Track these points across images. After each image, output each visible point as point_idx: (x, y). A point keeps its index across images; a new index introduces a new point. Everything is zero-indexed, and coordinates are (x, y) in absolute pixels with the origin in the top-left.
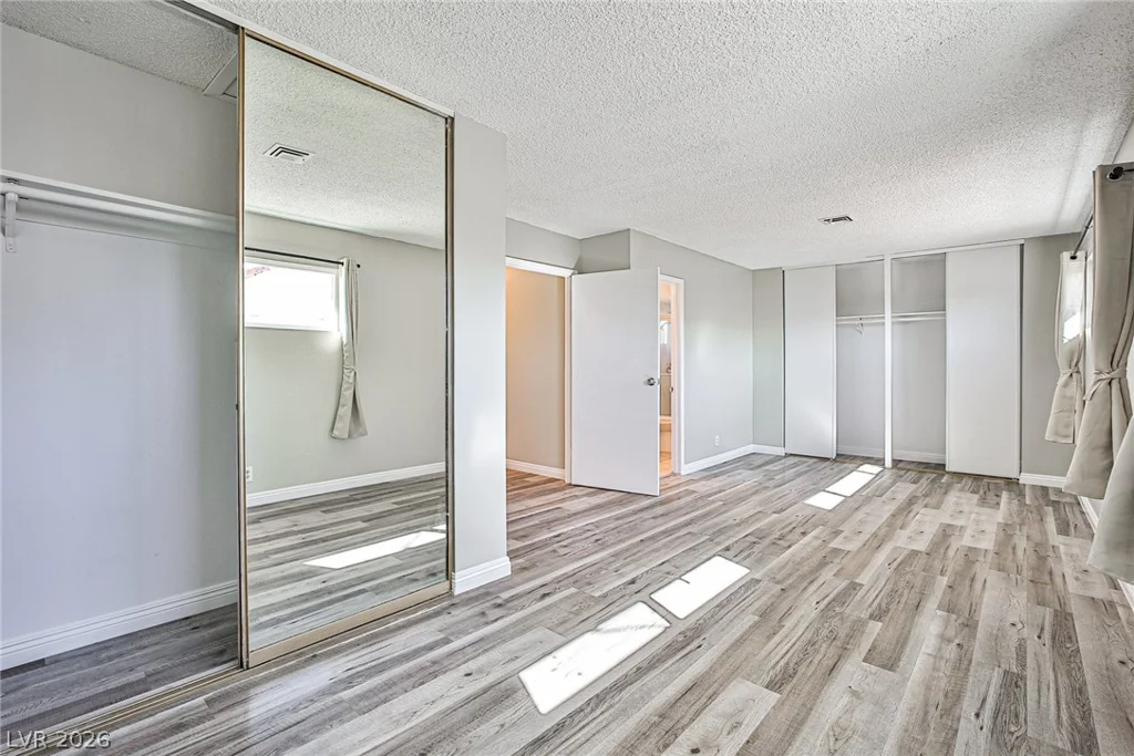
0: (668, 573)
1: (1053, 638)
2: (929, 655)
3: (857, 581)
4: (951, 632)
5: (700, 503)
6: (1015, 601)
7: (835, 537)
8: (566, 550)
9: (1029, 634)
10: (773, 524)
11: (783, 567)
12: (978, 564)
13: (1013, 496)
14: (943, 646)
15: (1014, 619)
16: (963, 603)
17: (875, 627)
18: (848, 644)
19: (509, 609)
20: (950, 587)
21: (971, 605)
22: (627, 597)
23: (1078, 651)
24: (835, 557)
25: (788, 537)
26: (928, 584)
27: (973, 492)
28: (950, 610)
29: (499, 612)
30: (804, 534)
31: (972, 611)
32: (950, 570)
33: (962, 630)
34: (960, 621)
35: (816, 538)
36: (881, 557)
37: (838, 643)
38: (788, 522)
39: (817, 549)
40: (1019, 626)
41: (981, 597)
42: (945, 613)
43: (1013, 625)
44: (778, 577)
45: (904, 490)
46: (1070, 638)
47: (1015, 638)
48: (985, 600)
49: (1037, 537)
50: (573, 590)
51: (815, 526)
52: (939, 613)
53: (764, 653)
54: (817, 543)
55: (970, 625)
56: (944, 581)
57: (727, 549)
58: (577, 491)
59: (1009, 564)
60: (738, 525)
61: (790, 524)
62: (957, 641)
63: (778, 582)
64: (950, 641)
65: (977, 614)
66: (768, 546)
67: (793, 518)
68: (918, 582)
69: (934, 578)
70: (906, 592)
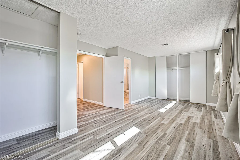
0: (119, 131)
1: (213, 150)
2: (181, 156)
3: (166, 133)
4: (187, 149)
5: (133, 111)
6: (204, 138)
7: (163, 120)
8: (95, 125)
9: (207, 148)
10: (149, 117)
11: (148, 129)
12: (196, 127)
13: (205, 108)
14: (185, 153)
15: (203, 144)
16: (191, 139)
17: (168, 147)
18: (160, 153)
19: (72, 143)
20: (189, 134)
21: (193, 139)
22: (106, 139)
23: (219, 154)
24: (162, 126)
25: (152, 120)
26: (183, 133)
27: (196, 108)
28: (188, 141)
29: (69, 144)
30: (156, 119)
31: (193, 142)
32: (189, 129)
33: (190, 148)
34: (190, 145)
35: (158, 120)
36: (173, 125)
37: (157, 153)
38: (152, 116)
39: (158, 123)
40: (205, 146)
41: (196, 137)
42: (187, 142)
43: (203, 145)
44: (147, 132)
45: (181, 107)
46: (217, 149)
47: (204, 150)
48: (197, 138)
49: (210, 119)
50: (92, 137)
51: (159, 117)
52: (185, 142)
53: (137, 157)
54: (158, 122)
55: (192, 146)
56: (187, 132)
57: (136, 124)
58: (105, 108)
59: (203, 127)
60: (140, 117)
61: (153, 117)
62: (189, 151)
63: (146, 134)
64: (187, 151)
65: (194, 142)
66: (146, 123)
67: (154, 115)
68: (181, 133)
69: (185, 131)
70: (178, 136)
